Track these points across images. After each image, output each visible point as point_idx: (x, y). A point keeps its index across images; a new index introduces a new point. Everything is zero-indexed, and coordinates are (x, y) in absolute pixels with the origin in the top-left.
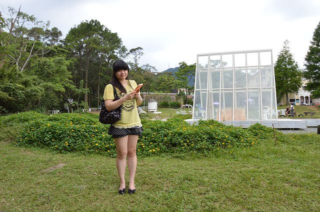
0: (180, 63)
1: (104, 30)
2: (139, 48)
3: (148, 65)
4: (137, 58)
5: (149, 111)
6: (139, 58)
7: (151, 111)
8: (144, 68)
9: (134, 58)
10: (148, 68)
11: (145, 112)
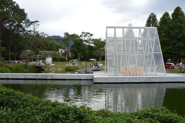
0: (65, 33)
1: (15, 5)
2: (36, 21)
3: (43, 33)
4: (36, 28)
5: (46, 63)
6: (37, 28)
7: (48, 63)
8: (41, 35)
9: (33, 28)
10: (44, 35)
11: (44, 64)
